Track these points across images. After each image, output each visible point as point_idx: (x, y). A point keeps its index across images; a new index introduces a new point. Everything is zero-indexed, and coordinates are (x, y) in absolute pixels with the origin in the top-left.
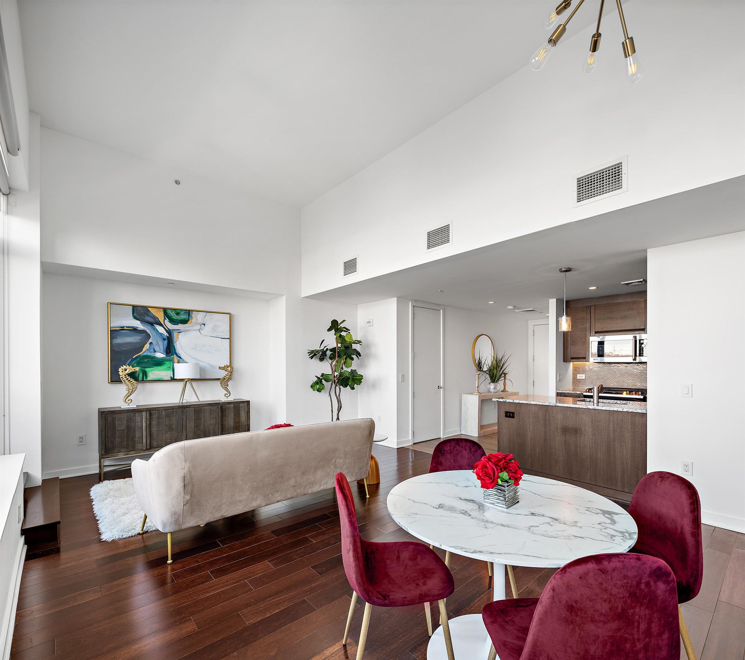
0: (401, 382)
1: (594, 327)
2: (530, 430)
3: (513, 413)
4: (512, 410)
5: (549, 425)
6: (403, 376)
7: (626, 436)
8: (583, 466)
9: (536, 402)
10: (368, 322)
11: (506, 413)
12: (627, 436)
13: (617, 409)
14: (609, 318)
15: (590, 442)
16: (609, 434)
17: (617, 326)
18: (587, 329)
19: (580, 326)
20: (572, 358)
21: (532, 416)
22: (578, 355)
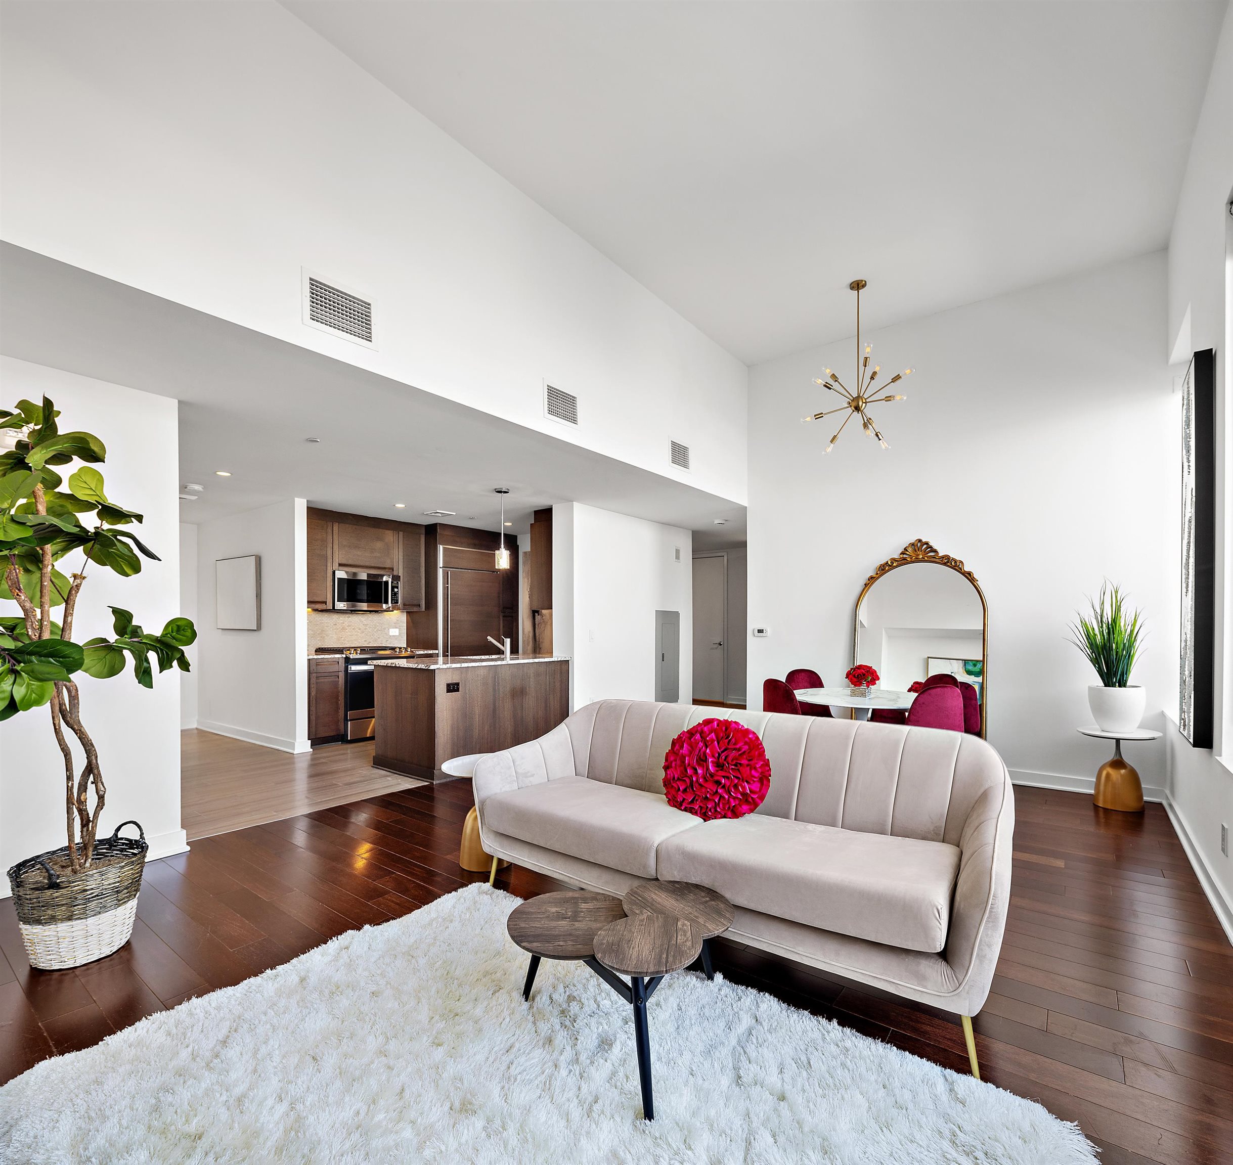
1: (337, 556)
3: (458, 684)
4: (456, 680)
5: (498, 691)
7: (557, 686)
11: (448, 685)
14: (356, 547)
17: (365, 560)
18: (329, 557)
19: (318, 552)
21: (481, 683)
22: (315, 598)
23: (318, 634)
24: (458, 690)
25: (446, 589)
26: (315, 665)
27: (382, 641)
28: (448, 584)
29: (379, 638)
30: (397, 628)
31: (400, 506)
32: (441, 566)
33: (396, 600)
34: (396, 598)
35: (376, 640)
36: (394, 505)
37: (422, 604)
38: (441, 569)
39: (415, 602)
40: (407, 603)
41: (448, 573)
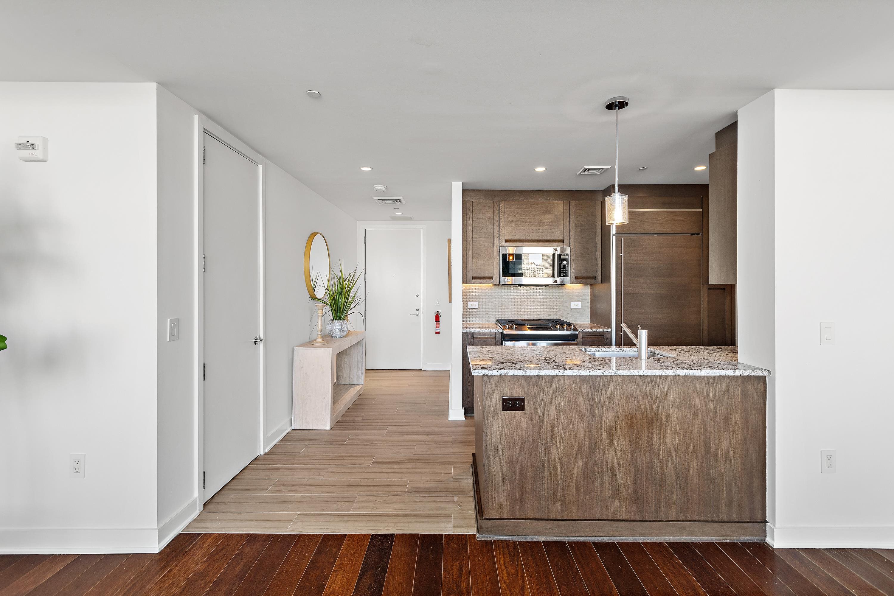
0: (170, 341)
1: (504, 232)
2: (559, 432)
3: (522, 400)
4: (517, 393)
5: (599, 416)
6: (175, 323)
7: (734, 420)
8: (663, 489)
9: (575, 371)
10: (21, 146)
11: (505, 401)
12: (735, 418)
13: (726, 373)
14: (523, 222)
15: (675, 439)
16: (708, 420)
17: (532, 234)
18: (495, 235)
19: (485, 231)
20: (474, 278)
21: (565, 401)
22: (482, 274)
23: (499, 306)
24: (522, 408)
25: (618, 258)
26: (472, 338)
27: (562, 314)
28: (621, 253)
29: (559, 311)
30: (579, 301)
31: (540, 169)
32: (614, 233)
33: (565, 273)
34: (566, 271)
35: (556, 313)
36: (534, 170)
37: (598, 277)
38: (614, 237)
39: (590, 275)
40: (579, 275)
41: (622, 240)
